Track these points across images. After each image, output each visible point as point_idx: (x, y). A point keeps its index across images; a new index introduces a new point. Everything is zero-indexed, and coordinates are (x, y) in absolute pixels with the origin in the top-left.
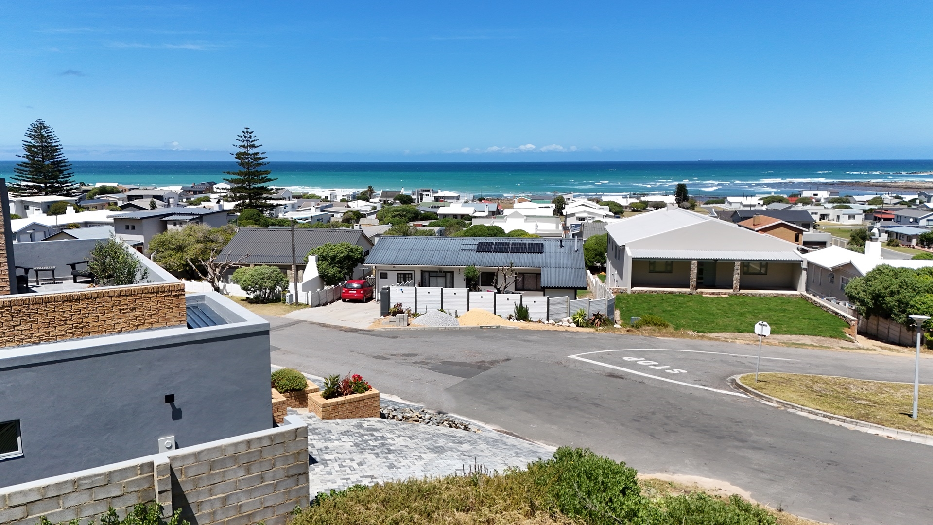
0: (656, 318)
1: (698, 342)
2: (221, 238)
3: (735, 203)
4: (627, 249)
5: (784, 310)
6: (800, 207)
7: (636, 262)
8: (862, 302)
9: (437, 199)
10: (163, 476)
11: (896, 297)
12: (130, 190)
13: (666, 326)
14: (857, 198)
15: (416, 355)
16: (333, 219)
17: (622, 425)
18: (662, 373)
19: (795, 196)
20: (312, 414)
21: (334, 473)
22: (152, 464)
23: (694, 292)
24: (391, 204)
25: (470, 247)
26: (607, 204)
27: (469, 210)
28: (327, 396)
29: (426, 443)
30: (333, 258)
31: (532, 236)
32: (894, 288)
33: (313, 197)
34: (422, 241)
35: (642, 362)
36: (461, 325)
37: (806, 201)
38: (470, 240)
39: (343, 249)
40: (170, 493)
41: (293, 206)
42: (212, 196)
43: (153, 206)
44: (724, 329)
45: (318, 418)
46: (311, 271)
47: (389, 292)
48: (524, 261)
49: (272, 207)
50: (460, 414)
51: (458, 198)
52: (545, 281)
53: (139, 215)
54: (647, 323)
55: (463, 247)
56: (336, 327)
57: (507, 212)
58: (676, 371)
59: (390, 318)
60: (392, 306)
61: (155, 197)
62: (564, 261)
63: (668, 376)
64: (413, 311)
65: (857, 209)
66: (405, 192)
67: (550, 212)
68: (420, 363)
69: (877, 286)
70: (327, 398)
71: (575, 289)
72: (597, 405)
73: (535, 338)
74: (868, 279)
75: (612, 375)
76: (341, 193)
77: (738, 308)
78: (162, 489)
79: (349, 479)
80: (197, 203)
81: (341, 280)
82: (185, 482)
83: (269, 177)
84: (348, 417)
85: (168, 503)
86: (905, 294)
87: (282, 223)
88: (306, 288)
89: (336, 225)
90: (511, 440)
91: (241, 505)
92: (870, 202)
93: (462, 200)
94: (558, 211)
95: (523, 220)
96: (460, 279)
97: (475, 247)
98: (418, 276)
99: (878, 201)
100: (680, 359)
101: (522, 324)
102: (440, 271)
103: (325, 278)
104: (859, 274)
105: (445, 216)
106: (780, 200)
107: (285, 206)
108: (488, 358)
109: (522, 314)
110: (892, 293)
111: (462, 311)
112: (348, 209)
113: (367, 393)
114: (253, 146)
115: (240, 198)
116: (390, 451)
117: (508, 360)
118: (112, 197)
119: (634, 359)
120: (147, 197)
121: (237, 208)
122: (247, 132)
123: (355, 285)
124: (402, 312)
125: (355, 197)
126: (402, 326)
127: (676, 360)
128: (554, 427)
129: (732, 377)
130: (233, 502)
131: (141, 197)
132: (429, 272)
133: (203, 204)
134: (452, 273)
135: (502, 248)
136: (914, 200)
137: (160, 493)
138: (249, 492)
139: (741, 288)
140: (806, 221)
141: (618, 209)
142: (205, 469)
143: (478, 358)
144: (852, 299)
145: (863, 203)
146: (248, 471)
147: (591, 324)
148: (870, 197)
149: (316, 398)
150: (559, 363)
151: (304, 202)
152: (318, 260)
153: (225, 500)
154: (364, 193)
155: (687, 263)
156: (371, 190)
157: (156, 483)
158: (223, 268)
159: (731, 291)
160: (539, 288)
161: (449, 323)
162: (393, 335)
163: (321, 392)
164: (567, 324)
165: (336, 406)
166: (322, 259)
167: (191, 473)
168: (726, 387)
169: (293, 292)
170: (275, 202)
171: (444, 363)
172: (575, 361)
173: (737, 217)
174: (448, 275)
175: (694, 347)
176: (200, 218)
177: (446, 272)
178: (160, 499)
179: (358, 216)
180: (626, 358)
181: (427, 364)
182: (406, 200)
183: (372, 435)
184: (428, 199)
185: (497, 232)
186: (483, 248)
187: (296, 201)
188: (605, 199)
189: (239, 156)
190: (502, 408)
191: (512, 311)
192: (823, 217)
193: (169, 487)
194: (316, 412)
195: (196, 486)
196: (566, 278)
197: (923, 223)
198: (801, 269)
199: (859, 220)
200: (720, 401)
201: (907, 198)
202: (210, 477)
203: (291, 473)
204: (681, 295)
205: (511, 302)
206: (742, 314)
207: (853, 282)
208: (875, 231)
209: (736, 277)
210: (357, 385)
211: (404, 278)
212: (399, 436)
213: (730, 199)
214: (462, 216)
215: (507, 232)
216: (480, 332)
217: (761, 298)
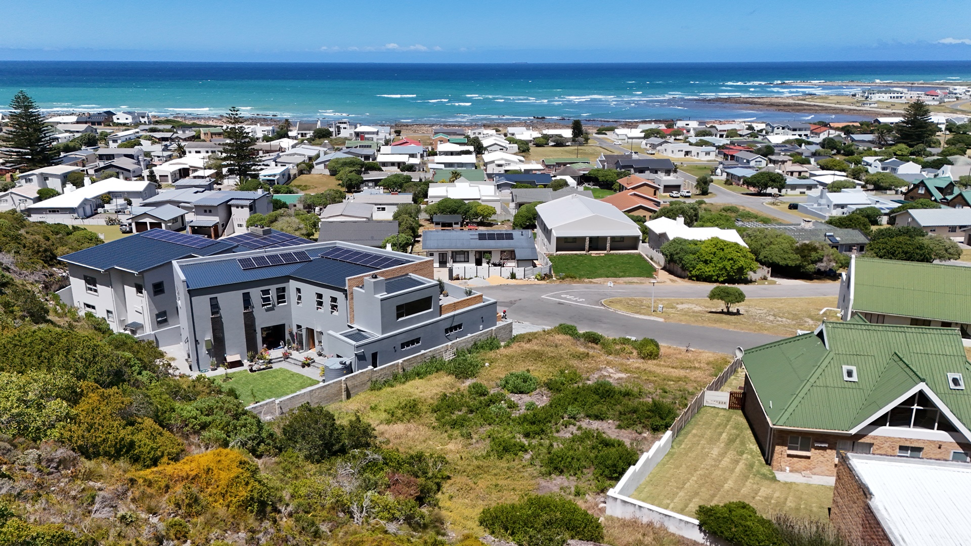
1: (589, 285)
5: (629, 263)
8: (667, 256)
11: (678, 255)
13: (575, 277)
23: (587, 253)
35: (568, 297)
47: (452, 269)
54: (567, 277)
69: (672, 249)
71: (533, 260)
74: (670, 245)
77: (608, 263)
86: (681, 255)
102: (462, 251)
127: (581, 295)
129: (601, 301)
139: (611, 250)
147: (543, 279)
155: (584, 238)
159: (605, 252)
164: (533, 280)
177: (465, 252)
200: (595, 310)
201: (758, 128)
204: (581, 255)
205: (508, 271)
206: (609, 267)
217: (620, 255)
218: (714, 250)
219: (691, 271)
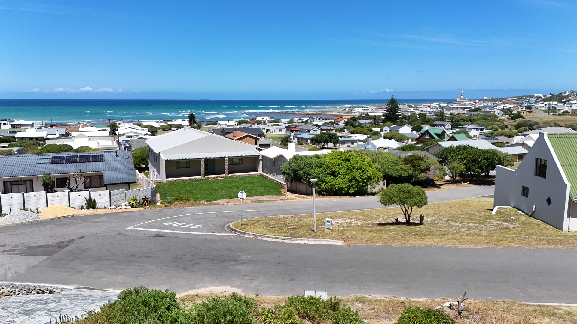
0: (183, 196)
1: (208, 207)
3: (223, 124)
4: (161, 155)
5: (253, 183)
6: (256, 126)
7: (168, 162)
8: (289, 175)
9: (13, 126)
11: (303, 170)
13: (189, 200)
14: (283, 120)
15: (4, 246)
17: (166, 266)
18: (188, 229)
19: (253, 119)
23: (204, 178)
25: (46, 161)
26: (146, 126)
27: (42, 134)
31: (94, 149)
32: (302, 166)
34: (3, 159)
35: (175, 224)
36: (42, 218)
37: (259, 123)
38: (45, 156)
44: (222, 197)
48: (90, 167)
50: (46, 283)
52: (106, 180)
54: (177, 200)
55: (39, 161)
57: (74, 134)
58: (196, 227)
62: (119, 165)
63: (192, 230)
65: (283, 126)
67: (107, 133)
68: (8, 251)
69: (294, 166)
71: (129, 183)
72: (148, 257)
73: (102, 219)
74: (290, 163)
75: (157, 236)
77: (229, 185)
86: (307, 168)
90: (88, 293)
92: (289, 122)
93: (36, 127)
94: (113, 132)
95: (87, 139)
96: (38, 185)
97: (50, 161)
99: (291, 121)
100: (198, 219)
101: (92, 211)
102: (21, 180)
104: (286, 160)
105: (22, 139)
106: (246, 122)
108: (66, 239)
109: (91, 204)
110: (301, 169)
111: (42, 208)
117: (82, 237)
119: (171, 223)
127: (196, 220)
128: (120, 277)
129: (228, 225)
132: (11, 182)
134: (31, 181)
135: (72, 160)
136: (307, 121)
140: (259, 133)
141: (154, 130)
143: (59, 240)
144: (284, 173)
145: (285, 123)
148: (288, 120)
150: (120, 234)
159: (224, 175)
160: (102, 185)
161: (32, 217)
164: (124, 207)
168: (225, 231)
171: (29, 248)
172: (132, 231)
173: (224, 132)
174: (28, 183)
175: (206, 211)
177: (25, 181)
180: (165, 224)
181: (14, 251)
184: (6, 127)
185: (68, 148)
186: (55, 161)
188: (145, 123)
190: (80, 272)
191: (83, 203)
192: (268, 130)
196: (122, 177)
197: (312, 132)
198: (259, 160)
199: (284, 132)
200: (222, 240)
201: (304, 120)
204: (196, 180)
205: (82, 197)
206: (231, 188)
207: (284, 164)
208: (292, 137)
209: (226, 167)
213: (220, 122)
214: (37, 138)
215: (75, 148)
216: (58, 221)
217: (240, 177)
218: (340, 161)
219: (320, 185)
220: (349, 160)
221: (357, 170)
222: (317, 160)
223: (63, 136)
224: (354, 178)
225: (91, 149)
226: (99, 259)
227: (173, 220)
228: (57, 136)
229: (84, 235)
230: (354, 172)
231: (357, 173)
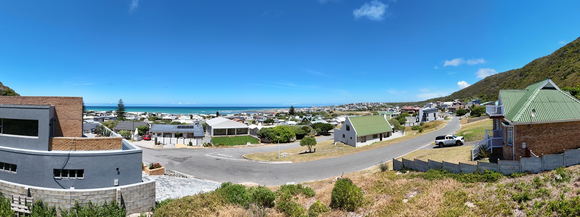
0: (222, 143)
1: (232, 148)
2: (115, 123)
3: (229, 116)
4: (212, 127)
5: (246, 139)
6: (241, 116)
7: (214, 130)
8: (260, 135)
9: (161, 115)
10: (119, 194)
11: (266, 134)
12: (96, 112)
13: (224, 145)
14: (251, 114)
15: (167, 156)
16: (138, 119)
17: (224, 172)
18: (227, 157)
19: (240, 114)
20: (147, 173)
21: (158, 193)
22: (116, 190)
23: (227, 136)
24: (151, 116)
25: (176, 127)
26: (202, 116)
27: (170, 118)
28: (151, 168)
29: (179, 183)
30: (142, 129)
31: (187, 124)
32: (266, 132)
33: (133, 114)
34: (160, 125)
35: (222, 155)
36: (176, 148)
37: (242, 115)
38: (175, 125)
39: (144, 127)
40: (120, 199)
41: (129, 116)
42: (112, 114)
43: (101, 116)
44: (236, 144)
45: (148, 175)
46: (136, 132)
47: (157, 139)
48: (190, 130)
49: (125, 116)
50: (182, 173)
51: (167, 115)
52: (195, 135)
53: (99, 117)
54: (220, 145)
55: (174, 127)
56: (144, 147)
57: (179, 118)
58: (230, 156)
59: (157, 145)
60: (158, 142)
61: (101, 114)
62: (199, 130)
63: (229, 158)
64: (163, 143)
65: (252, 116)
66: (154, 113)
67: (189, 118)
68: (169, 158)
69: (262, 132)
70: (150, 169)
71: (202, 137)
72: (216, 168)
74: (260, 131)
75: (217, 159)
76: (139, 113)
77: (237, 139)
78: (119, 198)
79: (162, 195)
80: (109, 115)
81: (144, 134)
82: (124, 196)
83: (125, 110)
84: (156, 175)
85: (120, 202)
86: (268, 133)
87: (127, 120)
88: (136, 136)
89: (139, 121)
90: (198, 180)
91: (137, 205)
92: (254, 115)
93: (168, 115)
94: (191, 118)
95: (184, 120)
96: (173, 135)
97: (177, 127)
98: (163, 134)
99: (255, 115)
100: (230, 153)
101: (191, 147)
102: (168, 133)
103: (140, 134)
104: (259, 130)
105: (164, 119)
106: (237, 115)
107: (128, 116)
108: (186, 157)
109: (191, 144)
110: (265, 133)
111: (176, 144)
112: (141, 117)
113: (161, 168)
114: (122, 103)
115: (118, 114)
116: (171, 186)
117: (191, 157)
118: (93, 113)
119: (220, 154)
120: (100, 113)
121: (117, 116)
122: (121, 100)
123: (147, 136)
124: (160, 144)
125: (143, 114)
126: (161, 148)
128: (208, 175)
129: (243, 156)
130: (135, 203)
131: (98, 113)
132: (166, 133)
133: (110, 115)
134: (171, 134)
135: (183, 127)
136: (261, 114)
137: (118, 199)
138: (140, 201)
139: (237, 134)
140: (243, 119)
141: (204, 117)
142: (129, 193)
143: (183, 157)
144: (258, 135)
145: (252, 115)
146: (140, 194)
147: (207, 146)
148: (254, 114)
149: (147, 168)
150: (204, 157)
151: (131, 115)
152: (138, 129)
153: (134, 202)
154: (144, 113)
155: (225, 129)
156: (146, 113)
157: (117, 195)
158: (117, 130)
159: (235, 135)
160: (193, 137)
161: (174, 147)
162: (160, 150)
163: (149, 167)
164: (202, 146)
165: (153, 171)
166: (139, 129)
167: (126, 193)
168: (242, 159)
169: (133, 137)
170: (126, 115)
171: (175, 158)
172: (208, 156)
173: (231, 119)
174: (170, 134)
175: (232, 150)
176: (111, 118)
178: (118, 201)
179: (144, 119)
180: (218, 154)
181: (170, 158)
182: (154, 115)
183: (164, 181)
184: (159, 115)
185: (179, 123)
186: (179, 127)
187: (130, 115)
188: (201, 115)
189: (119, 105)
190: (193, 171)
191: (188, 143)
192: (246, 118)
193: (120, 197)
194: (148, 173)
195: (126, 198)
196: (199, 134)
197: (263, 119)
198: (248, 130)
199: (253, 118)
201: (260, 114)
202: (130, 195)
203: (151, 195)
204: (224, 137)
205: (188, 141)
206: (238, 141)
207: (258, 131)
208: (256, 121)
209: (236, 132)
210: (158, 166)
211: (159, 135)
212: (172, 181)
213: (228, 115)
214: (169, 119)
215: (181, 123)
216: (181, 149)
217: (241, 136)
218: (280, 130)
219: (273, 139)
220: (284, 129)
221: (287, 132)
222: (271, 130)
223: (176, 119)
224: (286, 136)
225: (186, 123)
226: (199, 166)
227: (221, 153)
228: (174, 119)
229: (191, 156)
230: (286, 134)
231: (287, 134)
